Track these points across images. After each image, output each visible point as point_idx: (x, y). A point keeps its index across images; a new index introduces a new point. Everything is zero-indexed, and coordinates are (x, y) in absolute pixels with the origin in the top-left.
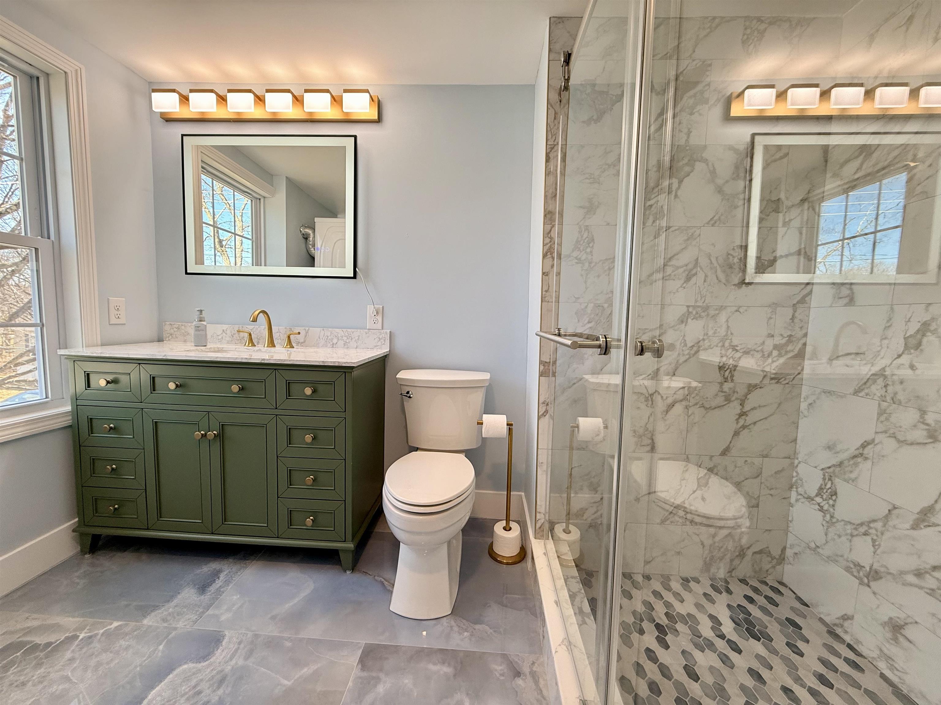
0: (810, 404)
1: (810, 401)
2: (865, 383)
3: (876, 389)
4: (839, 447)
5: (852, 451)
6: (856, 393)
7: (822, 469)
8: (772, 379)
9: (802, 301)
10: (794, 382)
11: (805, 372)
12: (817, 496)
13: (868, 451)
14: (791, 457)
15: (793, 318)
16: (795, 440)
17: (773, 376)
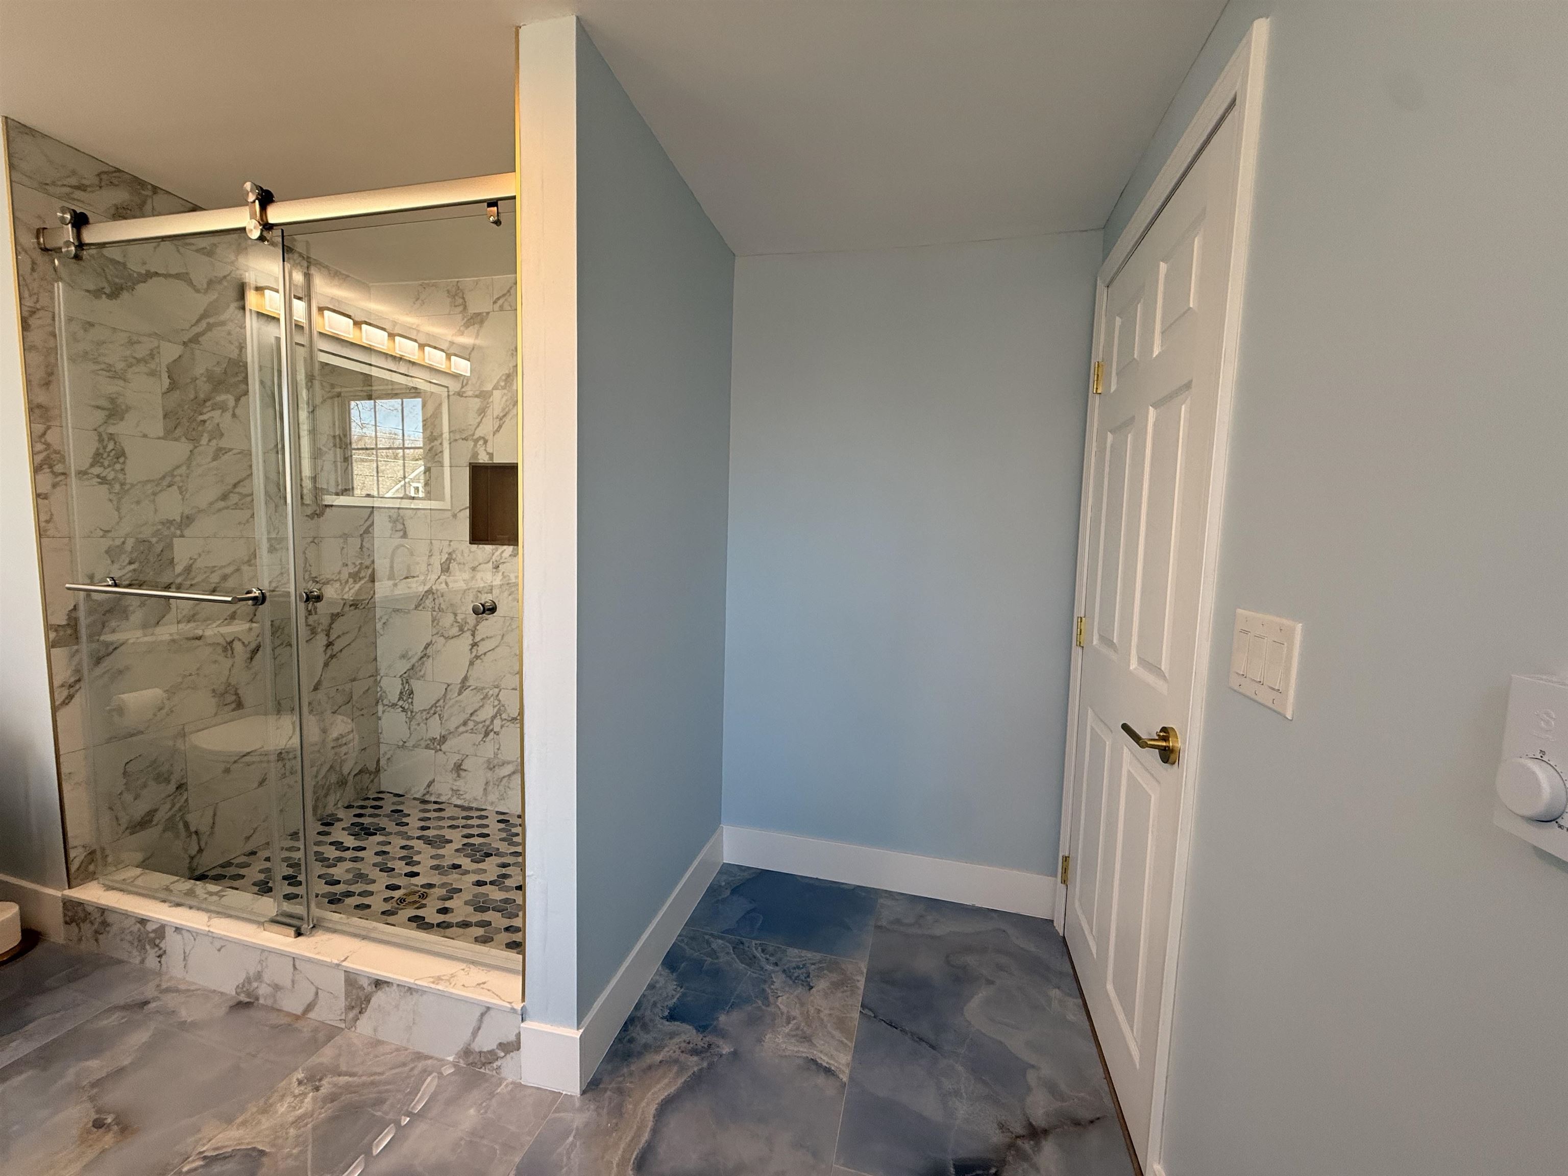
0: (384, 623)
1: (383, 621)
2: (422, 599)
3: (428, 602)
4: (410, 654)
5: (420, 654)
6: (416, 608)
7: (401, 676)
8: (351, 606)
9: (367, 531)
10: (369, 606)
11: (376, 596)
12: (399, 700)
13: (429, 651)
14: (375, 674)
15: (361, 548)
16: (375, 659)
17: (351, 603)
